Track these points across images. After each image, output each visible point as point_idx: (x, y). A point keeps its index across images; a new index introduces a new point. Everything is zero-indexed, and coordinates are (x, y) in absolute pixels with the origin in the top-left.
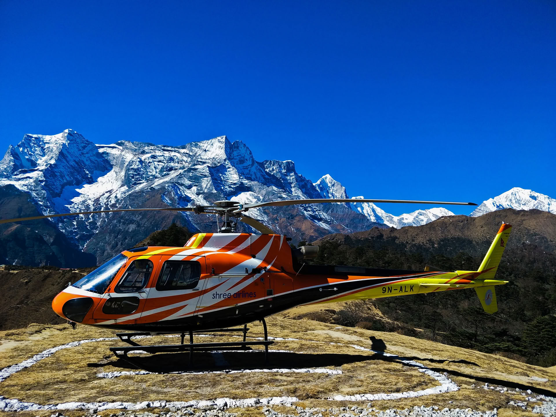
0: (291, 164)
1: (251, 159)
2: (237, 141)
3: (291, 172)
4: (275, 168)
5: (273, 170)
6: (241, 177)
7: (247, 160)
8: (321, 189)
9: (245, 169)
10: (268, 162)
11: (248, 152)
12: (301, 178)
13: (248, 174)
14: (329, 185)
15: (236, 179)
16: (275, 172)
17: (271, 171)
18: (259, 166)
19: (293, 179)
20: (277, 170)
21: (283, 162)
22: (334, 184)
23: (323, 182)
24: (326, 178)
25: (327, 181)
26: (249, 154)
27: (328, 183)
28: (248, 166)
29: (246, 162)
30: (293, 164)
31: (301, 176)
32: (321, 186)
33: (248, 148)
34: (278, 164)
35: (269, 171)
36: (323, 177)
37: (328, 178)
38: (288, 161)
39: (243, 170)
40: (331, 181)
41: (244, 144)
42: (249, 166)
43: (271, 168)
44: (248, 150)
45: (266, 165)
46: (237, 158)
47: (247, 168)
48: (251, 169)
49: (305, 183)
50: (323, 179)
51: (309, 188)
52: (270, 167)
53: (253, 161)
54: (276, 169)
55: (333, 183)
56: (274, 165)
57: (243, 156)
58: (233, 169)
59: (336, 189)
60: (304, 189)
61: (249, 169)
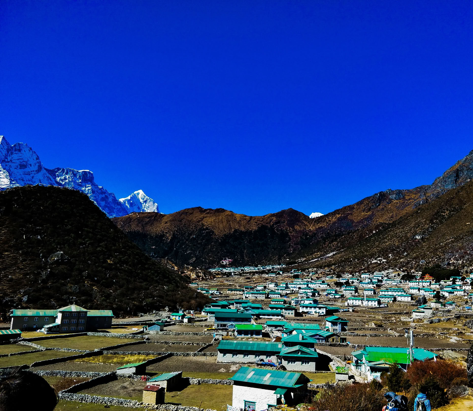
0: (88, 174)
1: (37, 164)
2: (19, 144)
3: (87, 183)
4: (67, 177)
5: (65, 179)
6: (14, 182)
7: (31, 165)
8: (131, 205)
9: (26, 174)
10: (60, 170)
11: (35, 157)
12: (102, 191)
13: (29, 181)
14: (141, 201)
15: (6, 183)
16: (67, 181)
17: (62, 180)
18: (48, 173)
19: (89, 190)
20: (70, 180)
21: (79, 171)
22: (147, 200)
23: (135, 198)
24: (138, 194)
25: (140, 197)
26: (35, 159)
27: (140, 199)
28: (31, 171)
29: (29, 168)
30: (92, 174)
31: (102, 188)
32: (131, 202)
33: (35, 153)
34: (73, 173)
35: (60, 179)
36: (135, 193)
37: (141, 194)
38: (85, 170)
39: (23, 176)
40: (143, 197)
41: (31, 148)
42: (33, 172)
43: (63, 177)
44: (34, 154)
45: (57, 173)
46: (18, 161)
47: (30, 174)
48: (35, 176)
49: (106, 196)
50: (135, 194)
51: (110, 202)
52: (62, 175)
53: (40, 168)
54: (69, 178)
55: (145, 199)
56: (67, 174)
57: (26, 160)
58: (4, 172)
59: (148, 206)
60: (104, 202)
61: (32, 175)
